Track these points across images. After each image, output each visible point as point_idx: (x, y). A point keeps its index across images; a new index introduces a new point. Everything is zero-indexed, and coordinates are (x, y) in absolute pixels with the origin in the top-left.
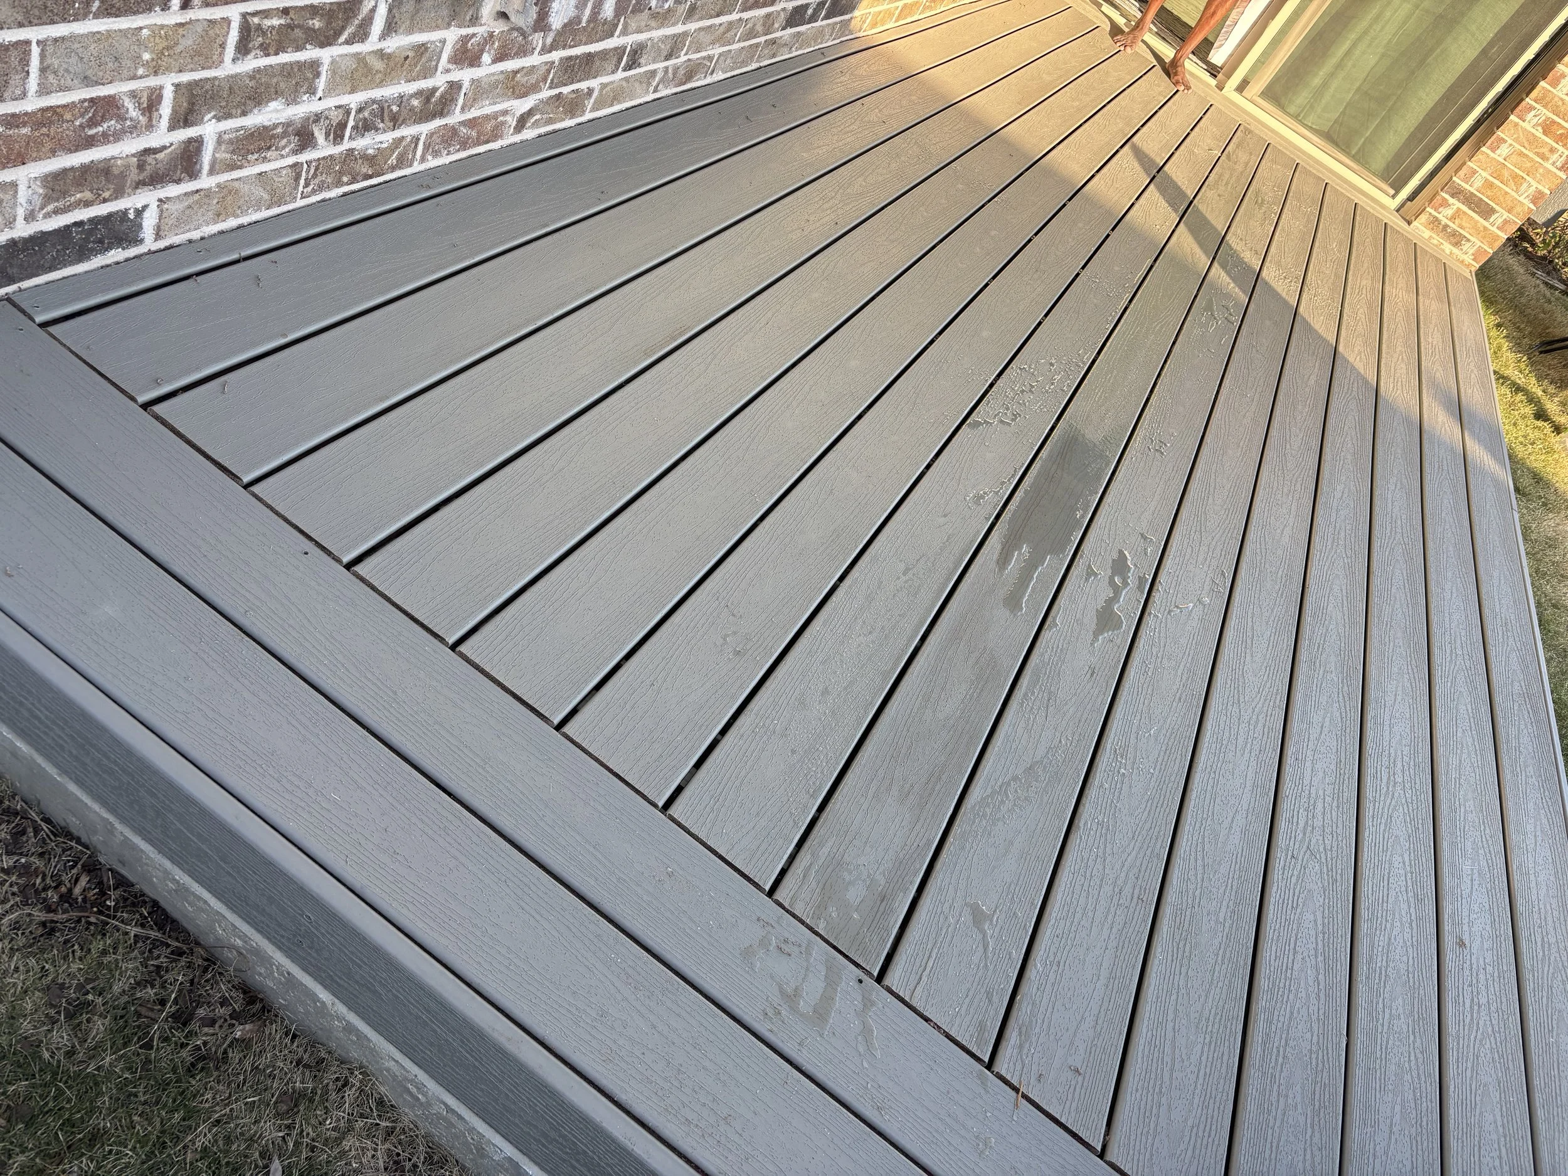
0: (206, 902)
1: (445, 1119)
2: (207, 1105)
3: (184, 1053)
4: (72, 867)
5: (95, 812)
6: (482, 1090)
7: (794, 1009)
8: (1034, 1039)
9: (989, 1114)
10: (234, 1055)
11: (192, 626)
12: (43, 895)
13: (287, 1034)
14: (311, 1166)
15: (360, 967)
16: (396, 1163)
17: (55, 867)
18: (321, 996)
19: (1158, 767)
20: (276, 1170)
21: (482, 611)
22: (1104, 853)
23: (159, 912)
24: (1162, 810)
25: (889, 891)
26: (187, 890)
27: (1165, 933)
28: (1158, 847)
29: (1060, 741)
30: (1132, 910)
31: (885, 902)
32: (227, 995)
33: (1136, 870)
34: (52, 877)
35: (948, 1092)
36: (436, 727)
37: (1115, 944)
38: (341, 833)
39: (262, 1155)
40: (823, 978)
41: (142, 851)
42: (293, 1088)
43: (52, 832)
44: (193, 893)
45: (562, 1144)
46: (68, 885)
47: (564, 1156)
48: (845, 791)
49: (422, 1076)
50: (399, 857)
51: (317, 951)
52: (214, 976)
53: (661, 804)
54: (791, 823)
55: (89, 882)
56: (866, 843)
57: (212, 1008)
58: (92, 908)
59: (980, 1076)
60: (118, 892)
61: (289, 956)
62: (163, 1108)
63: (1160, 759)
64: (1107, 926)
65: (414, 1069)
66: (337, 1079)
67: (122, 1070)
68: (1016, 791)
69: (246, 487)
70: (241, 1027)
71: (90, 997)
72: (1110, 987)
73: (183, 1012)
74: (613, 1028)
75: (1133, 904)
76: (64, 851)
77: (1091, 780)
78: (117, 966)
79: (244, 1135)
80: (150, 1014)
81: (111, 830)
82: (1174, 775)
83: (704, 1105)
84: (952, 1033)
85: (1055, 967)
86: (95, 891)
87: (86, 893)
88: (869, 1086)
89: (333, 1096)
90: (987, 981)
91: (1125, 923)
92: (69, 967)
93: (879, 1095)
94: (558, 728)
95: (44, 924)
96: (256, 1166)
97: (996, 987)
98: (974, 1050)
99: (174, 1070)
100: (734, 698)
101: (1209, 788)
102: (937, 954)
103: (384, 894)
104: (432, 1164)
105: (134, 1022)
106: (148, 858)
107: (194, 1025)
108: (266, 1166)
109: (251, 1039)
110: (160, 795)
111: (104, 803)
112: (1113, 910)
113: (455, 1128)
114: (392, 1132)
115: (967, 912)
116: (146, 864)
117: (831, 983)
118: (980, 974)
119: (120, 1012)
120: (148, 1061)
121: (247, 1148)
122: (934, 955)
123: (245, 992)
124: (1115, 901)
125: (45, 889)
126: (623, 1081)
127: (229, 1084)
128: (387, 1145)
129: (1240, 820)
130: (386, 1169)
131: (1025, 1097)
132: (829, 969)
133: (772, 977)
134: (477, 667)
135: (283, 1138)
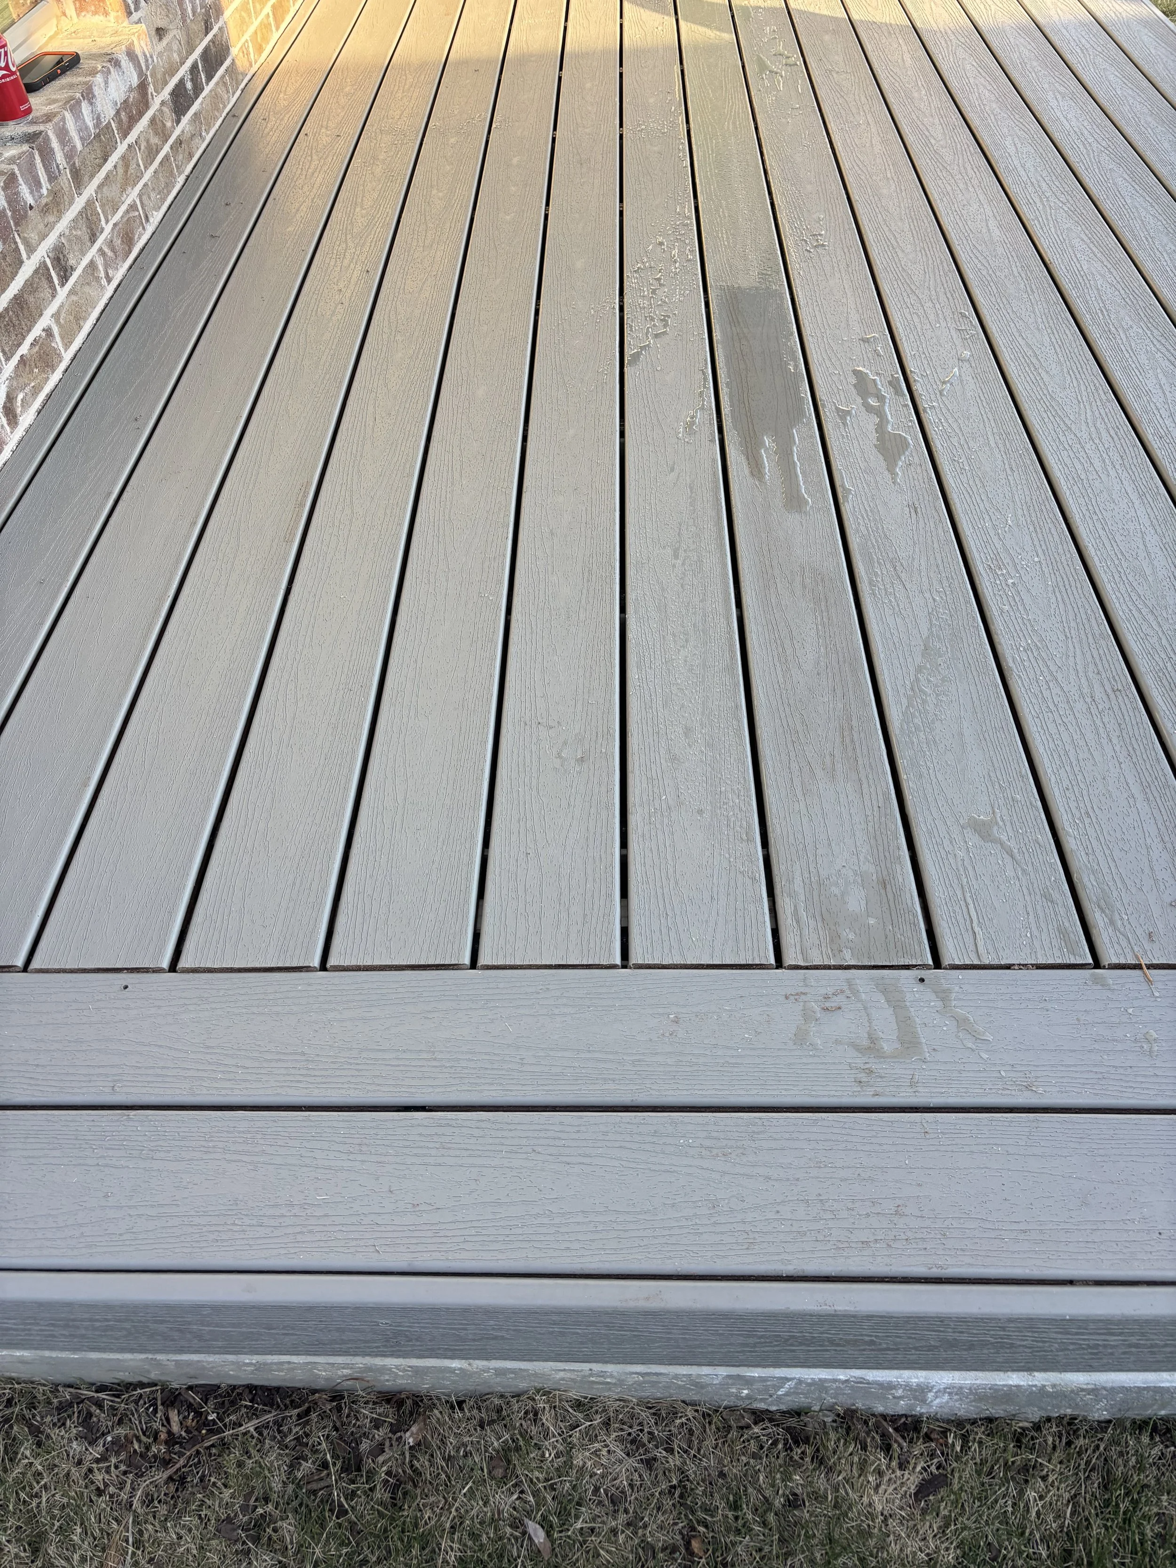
0: (289, 1363)
1: (644, 1382)
2: (433, 1522)
3: (378, 1495)
4: (155, 1411)
5: (131, 1360)
6: (659, 1347)
7: (880, 1055)
8: (1118, 905)
9: (1130, 1011)
10: (421, 1463)
11: (75, 1142)
12: (150, 1454)
13: (452, 1407)
14: (561, 1503)
15: (465, 1329)
16: (633, 1442)
17: (140, 1422)
18: (454, 1365)
19: (1040, 552)
20: (535, 1530)
21: (323, 912)
22: (1051, 673)
23: (260, 1392)
24: (1074, 588)
25: (885, 873)
26: (265, 1364)
27: (1162, 704)
28: (1096, 627)
29: (934, 600)
30: (1116, 708)
31: (888, 887)
32: (375, 1416)
33: (1091, 667)
34: (144, 1434)
35: (1078, 1020)
36: (364, 1055)
37: (1125, 753)
38: (353, 1228)
39: (514, 1526)
40: (887, 1006)
41: (198, 1361)
42: (494, 1449)
43: (114, 1395)
44: (272, 1363)
45: (766, 1342)
46: (164, 1430)
47: (776, 1349)
48: (774, 810)
49: (597, 1367)
50: (421, 1208)
51: (417, 1340)
52: (350, 1408)
53: (618, 961)
54: (748, 882)
55: (179, 1413)
56: (830, 845)
57: (370, 1436)
58: (200, 1432)
59: (1096, 980)
60: (211, 1404)
61: (398, 1357)
62: (397, 1555)
63: (1036, 542)
64: (1104, 742)
65: (586, 1367)
66: (526, 1413)
67: (337, 1549)
68: (929, 681)
69: (25, 969)
70: (408, 1434)
71: (260, 1511)
72: (1151, 798)
73: (349, 1459)
74: (732, 1211)
75: (1114, 702)
76: (136, 1402)
77: (988, 614)
78: (261, 1467)
79: (485, 1522)
80: (322, 1484)
81: (159, 1364)
82: (1060, 546)
83: (868, 1215)
84: (1042, 961)
85: (1087, 821)
86: (191, 1417)
87: (184, 1423)
88: (1003, 1073)
89: (534, 1430)
90: (1035, 885)
91: (1119, 725)
92: (221, 1499)
93: (1019, 1074)
94: (474, 965)
95: (170, 1479)
96: (516, 1539)
97: (1048, 884)
98: (1073, 961)
99: (381, 1515)
100: (609, 807)
101: (1101, 532)
102: (971, 897)
104: (663, 1420)
105: (314, 1500)
106: (209, 1363)
107: (368, 1463)
108: (524, 1533)
109: (424, 1437)
110: (168, 1319)
111: (132, 1351)
112: (1098, 722)
113: (660, 1383)
114: (609, 1420)
115: (969, 833)
116: (213, 1367)
117: (897, 1005)
118: (1024, 883)
119: (295, 1504)
120: (353, 1524)
121: (495, 1529)
122: (969, 900)
123: (388, 1401)
124: (1094, 711)
125: (148, 1448)
126: (778, 1254)
127: (437, 1490)
128: (614, 1435)
129: (1152, 540)
130: (628, 1455)
131: (1150, 967)
132: (884, 992)
133: (837, 1042)
134: (358, 969)
135: (519, 1498)
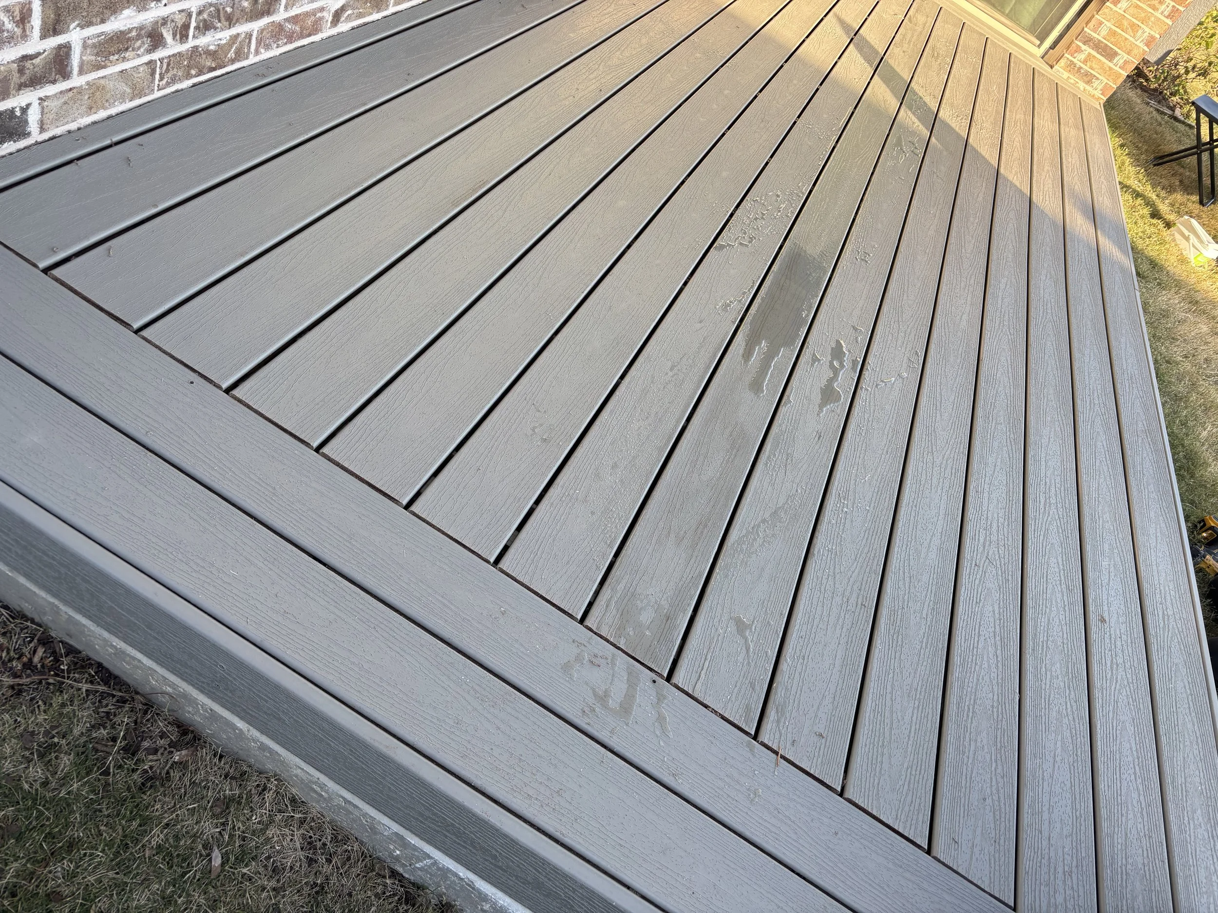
0: (139, 661)
1: (343, 808)
2: (157, 814)
3: (135, 776)
4: (30, 642)
5: (43, 598)
6: (370, 785)
7: (605, 706)
8: (788, 715)
9: (756, 772)
10: (175, 775)
11: (104, 446)
12: (9, 665)
13: (215, 756)
14: (243, 851)
15: (266, 701)
16: (309, 843)
17: (16, 642)
18: (239, 725)
19: (872, 505)
20: (216, 857)
21: (338, 420)
22: (834, 573)
23: (104, 671)
24: (877, 537)
25: (672, 613)
26: (123, 652)
27: (883, 629)
28: (875, 565)
29: (797, 491)
30: (857, 614)
31: (669, 621)
32: (165, 729)
33: (859, 584)
34: (14, 650)
35: (725, 759)
36: (309, 513)
37: (846, 640)
38: (241, 600)
39: (205, 847)
40: (625, 682)
41: (84, 625)
42: (224, 795)
43: (10, 616)
44: (128, 655)
45: (435, 820)
46: (28, 656)
47: (437, 828)
48: (634, 540)
49: (323, 779)
50: (289, 616)
51: (231, 692)
52: (153, 716)
53: (492, 560)
54: (594, 567)
55: (45, 652)
56: (652, 578)
57: (154, 740)
58: (50, 672)
59: (749, 745)
60: (69, 658)
61: (210, 697)
62: (123, 819)
63: (874, 499)
64: (838, 627)
65: (317, 774)
66: (258, 786)
67: (87, 792)
68: (765, 531)
69: (137, 332)
70: (178, 753)
71: (56, 740)
72: (843, 673)
73: (131, 746)
74: (467, 731)
75: (858, 610)
76: (22, 629)
77: (821, 518)
78: (74, 714)
79: (189, 833)
80: (105, 749)
81: (57, 611)
82: (885, 510)
83: (541, 783)
84: (726, 715)
85: (801, 660)
86: (50, 659)
87: (44, 660)
88: (665, 759)
89: (256, 798)
90: (750, 674)
91: (853, 624)
92: (36, 718)
93: (674, 765)
94: (407, 507)
95: (12, 687)
96: (201, 855)
97: (757, 678)
98: (743, 727)
99: (129, 789)
100: (544, 475)
101: (912, 518)
102: (711, 657)
103: (279, 644)
104: (337, 842)
105: (93, 756)
106: (90, 630)
107: (141, 754)
108: (208, 855)
109: (187, 761)
110: (92, 581)
111: (49, 591)
112: (842, 615)
113: (352, 814)
114: (305, 821)
115: (732, 624)
116: (89, 635)
117: (632, 684)
118: (744, 669)
119: (81, 750)
120: (107, 784)
121: (192, 842)
122: (709, 657)
123: (178, 727)
124: (844, 607)
125: (11, 660)
126: (477, 770)
127: (173, 796)
128: (302, 831)
129: (936, 541)
130: (302, 849)
131: (783, 757)
132: (629, 674)
133: (587, 684)
134: (338, 464)
135: (220, 832)
